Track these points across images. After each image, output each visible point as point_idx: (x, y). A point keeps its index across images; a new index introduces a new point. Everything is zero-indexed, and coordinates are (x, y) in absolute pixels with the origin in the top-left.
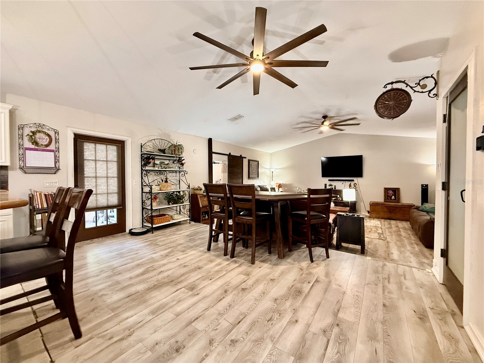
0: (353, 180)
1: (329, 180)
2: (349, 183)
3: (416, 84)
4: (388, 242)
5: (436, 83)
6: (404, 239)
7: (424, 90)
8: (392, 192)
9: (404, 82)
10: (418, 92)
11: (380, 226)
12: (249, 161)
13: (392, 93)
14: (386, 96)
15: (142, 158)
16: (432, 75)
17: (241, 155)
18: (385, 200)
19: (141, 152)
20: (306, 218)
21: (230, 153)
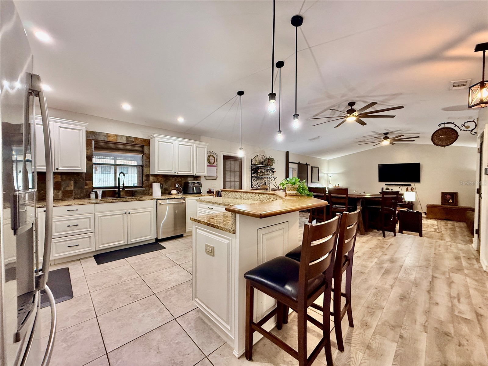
0: (410, 185)
1: (386, 184)
2: (406, 187)
3: (462, 125)
4: (442, 234)
5: (476, 126)
6: (458, 233)
7: (467, 130)
8: (449, 196)
9: (453, 123)
10: (463, 130)
11: (436, 224)
12: (312, 168)
13: (444, 130)
14: (440, 132)
15: (252, 169)
16: (473, 120)
17: (307, 163)
18: (442, 203)
19: (252, 164)
20: (381, 210)
21: (299, 162)
